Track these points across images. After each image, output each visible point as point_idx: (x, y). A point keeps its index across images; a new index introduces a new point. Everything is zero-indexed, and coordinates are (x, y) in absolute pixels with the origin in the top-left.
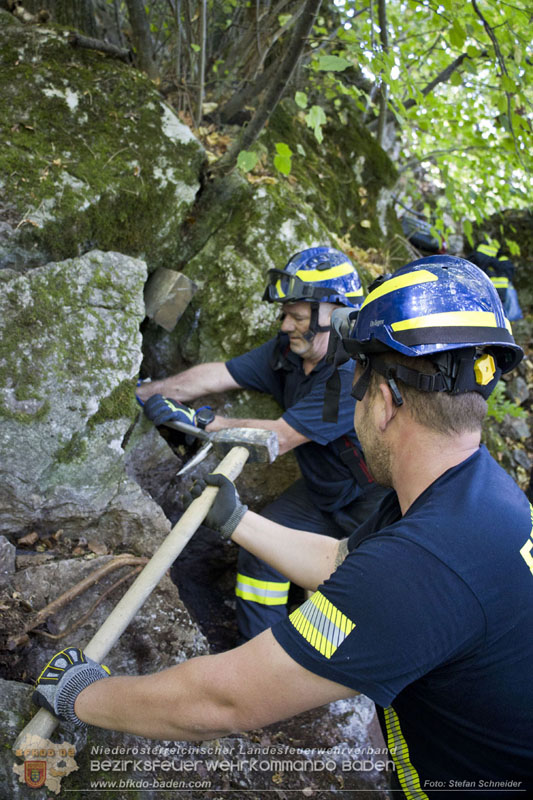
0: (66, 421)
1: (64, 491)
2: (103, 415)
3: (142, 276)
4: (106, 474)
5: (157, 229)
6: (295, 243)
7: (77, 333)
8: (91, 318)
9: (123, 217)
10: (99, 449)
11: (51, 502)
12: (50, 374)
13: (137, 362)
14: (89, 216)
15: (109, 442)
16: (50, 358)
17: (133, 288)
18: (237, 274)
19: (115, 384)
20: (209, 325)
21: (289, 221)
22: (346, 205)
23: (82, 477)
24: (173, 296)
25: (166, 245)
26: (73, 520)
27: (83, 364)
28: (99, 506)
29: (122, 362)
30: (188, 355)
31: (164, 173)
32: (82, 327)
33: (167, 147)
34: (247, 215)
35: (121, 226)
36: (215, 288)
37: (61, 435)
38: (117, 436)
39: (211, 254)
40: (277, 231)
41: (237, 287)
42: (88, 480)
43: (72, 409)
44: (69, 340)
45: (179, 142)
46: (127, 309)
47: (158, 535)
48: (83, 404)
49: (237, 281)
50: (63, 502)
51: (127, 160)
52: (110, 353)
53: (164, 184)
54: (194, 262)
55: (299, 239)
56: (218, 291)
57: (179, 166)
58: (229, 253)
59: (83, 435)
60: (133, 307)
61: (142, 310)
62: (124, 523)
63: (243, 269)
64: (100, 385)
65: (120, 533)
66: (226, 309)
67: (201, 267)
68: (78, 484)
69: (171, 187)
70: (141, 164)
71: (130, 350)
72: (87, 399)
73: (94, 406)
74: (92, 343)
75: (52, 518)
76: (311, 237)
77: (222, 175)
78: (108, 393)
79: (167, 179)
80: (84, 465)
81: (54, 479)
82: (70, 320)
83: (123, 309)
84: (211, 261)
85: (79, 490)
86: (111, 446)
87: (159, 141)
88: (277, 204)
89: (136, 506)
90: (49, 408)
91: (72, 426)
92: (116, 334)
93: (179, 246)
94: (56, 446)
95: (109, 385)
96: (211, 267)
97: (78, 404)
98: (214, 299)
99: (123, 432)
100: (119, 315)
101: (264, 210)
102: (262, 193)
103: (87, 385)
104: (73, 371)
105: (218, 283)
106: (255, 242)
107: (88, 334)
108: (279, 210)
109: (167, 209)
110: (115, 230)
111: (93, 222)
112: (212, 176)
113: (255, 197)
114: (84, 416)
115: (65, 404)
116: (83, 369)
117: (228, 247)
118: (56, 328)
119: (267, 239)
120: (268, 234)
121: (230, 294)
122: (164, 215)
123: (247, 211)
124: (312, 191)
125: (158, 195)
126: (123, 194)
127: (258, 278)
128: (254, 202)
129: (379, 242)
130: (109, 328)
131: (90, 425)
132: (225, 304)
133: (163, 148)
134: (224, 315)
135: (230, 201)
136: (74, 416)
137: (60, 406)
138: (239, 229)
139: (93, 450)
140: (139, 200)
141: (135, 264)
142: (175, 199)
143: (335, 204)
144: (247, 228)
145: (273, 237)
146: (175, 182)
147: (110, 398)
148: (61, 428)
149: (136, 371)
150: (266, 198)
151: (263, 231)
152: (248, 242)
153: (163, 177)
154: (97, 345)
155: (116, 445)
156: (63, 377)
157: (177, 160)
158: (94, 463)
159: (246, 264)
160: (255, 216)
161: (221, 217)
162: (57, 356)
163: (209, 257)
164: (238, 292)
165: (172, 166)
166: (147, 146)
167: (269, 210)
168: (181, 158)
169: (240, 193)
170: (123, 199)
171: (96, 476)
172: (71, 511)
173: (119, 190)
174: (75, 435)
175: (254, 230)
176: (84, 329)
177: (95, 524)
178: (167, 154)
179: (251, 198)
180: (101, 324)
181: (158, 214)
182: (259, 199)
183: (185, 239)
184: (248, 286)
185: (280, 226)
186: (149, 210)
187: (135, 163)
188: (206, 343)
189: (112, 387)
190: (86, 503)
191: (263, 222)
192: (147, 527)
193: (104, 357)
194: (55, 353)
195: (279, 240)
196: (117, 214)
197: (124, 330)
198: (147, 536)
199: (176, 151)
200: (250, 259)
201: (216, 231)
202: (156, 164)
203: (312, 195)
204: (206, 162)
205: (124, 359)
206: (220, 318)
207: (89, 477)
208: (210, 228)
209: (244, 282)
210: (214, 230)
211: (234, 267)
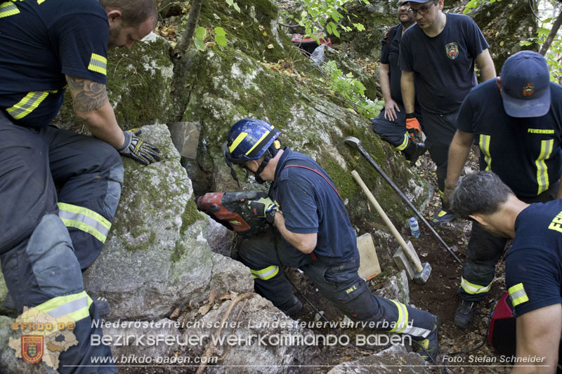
0: (168, 237)
1: (184, 277)
2: (186, 224)
3: (167, 133)
4: (202, 257)
5: (159, 101)
6: (243, 76)
7: (149, 183)
8: (152, 171)
9: (138, 102)
10: (192, 245)
11: (180, 287)
12: (145, 214)
13: (190, 185)
14: (120, 110)
15: (196, 238)
16: (141, 204)
17: (166, 142)
18: (219, 109)
19: (185, 203)
20: (213, 145)
21: (234, 64)
22: (255, 40)
23: (191, 264)
24: (188, 137)
25: (168, 109)
26: (195, 291)
27: (161, 200)
28: (207, 276)
29: (182, 189)
30: (207, 168)
31: (151, 65)
32: (150, 178)
33: (145, 48)
34: (208, 70)
35: (139, 108)
36: (208, 122)
37: (169, 247)
38: (198, 233)
39: (196, 103)
40: (230, 74)
41: (221, 117)
42: (194, 265)
43: (168, 229)
44: (147, 190)
45: (150, 42)
46: (169, 156)
47: (245, 278)
48: (173, 223)
49: (220, 113)
50: (186, 284)
51: (126, 66)
52: (173, 187)
53: (153, 72)
54: (188, 111)
55: (244, 73)
57: (157, 57)
58: (208, 98)
59: (180, 240)
60: (172, 154)
61: (178, 154)
62: (224, 280)
63: (220, 104)
64: (177, 207)
65: (224, 286)
66: (220, 132)
67: (193, 113)
68: (190, 270)
69: (158, 72)
70: (135, 66)
71: (183, 180)
72: (174, 219)
73: (179, 221)
74: (160, 185)
75: (184, 296)
76: (250, 69)
77: (184, 52)
78: (183, 211)
79: (154, 68)
80: (188, 257)
81: (176, 273)
82: (141, 177)
83: (167, 158)
84: (197, 107)
85: (192, 273)
86: (198, 240)
87: (139, 47)
88: (223, 57)
89: (227, 267)
90: (155, 234)
91: (173, 238)
92: (170, 174)
93: (174, 106)
94: (169, 254)
95: (182, 206)
96: (200, 111)
97: (171, 225)
98: (210, 129)
99: (201, 229)
100: (167, 162)
101: (217, 64)
102: (211, 54)
103: (169, 211)
104: (158, 207)
105: (209, 119)
106: (220, 86)
107: (155, 181)
108: (226, 60)
109: (160, 86)
110: (136, 112)
111: (123, 112)
112: (179, 56)
113: (208, 58)
114: (177, 229)
115: (163, 228)
116: (163, 203)
117: (204, 95)
118: (136, 186)
119: (226, 80)
120: (225, 77)
121: (218, 122)
122: (161, 91)
123: (207, 68)
124: (235, 40)
125: (153, 80)
126: (133, 89)
127: (231, 106)
128: (209, 61)
129: (283, 54)
130: (165, 172)
131: (182, 233)
132: (218, 129)
133: (143, 50)
134: (221, 136)
135: (194, 66)
136: (171, 232)
137: (160, 230)
138: (207, 81)
139: (190, 247)
140: (143, 88)
141: (160, 128)
142: (163, 79)
143: (250, 42)
144: (211, 78)
145: (229, 78)
146: (159, 68)
147: (186, 212)
148: (167, 242)
149: (191, 191)
150: (215, 56)
151: (222, 77)
152: (216, 87)
153: (151, 68)
154: (164, 186)
155: (201, 238)
156: (154, 213)
157: (154, 54)
158: (193, 254)
159: (220, 101)
160: (213, 70)
161: (192, 78)
162: (144, 202)
163: (196, 105)
164: (223, 119)
165: (153, 59)
166: (133, 52)
167: (220, 63)
168: (156, 52)
169: (197, 59)
170: (134, 91)
171: (198, 260)
172: (193, 287)
173: (130, 86)
174: (176, 243)
175: (215, 78)
176: (152, 179)
177: (208, 288)
178: (147, 53)
179: (206, 60)
180: (159, 171)
181: (158, 92)
182: (211, 58)
183: (175, 100)
184: (228, 113)
185: (230, 69)
186: (151, 91)
187: (131, 66)
188: (216, 156)
189: (184, 205)
190: (199, 278)
191: (219, 71)
192: (238, 276)
193: (170, 191)
194: (143, 201)
195: (233, 78)
196: (134, 102)
197: (174, 169)
198: (240, 281)
199: (151, 48)
200: (222, 97)
201: (193, 88)
202: (144, 62)
203: (236, 42)
204: (171, 48)
205: (182, 186)
206: (219, 139)
207: (194, 263)
208: (188, 87)
209: (224, 112)
210: (191, 88)
211: (214, 105)
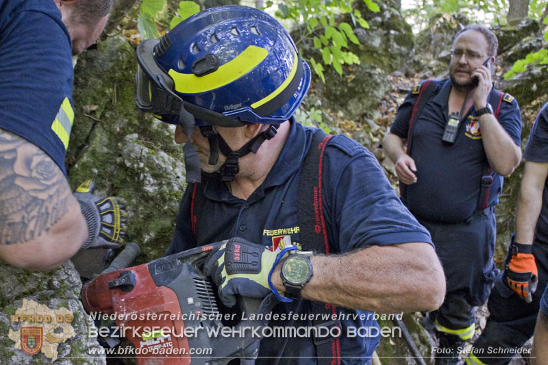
18: (155, 176)
39: (105, 150)
54: (84, 166)
56: (134, 201)
58: (135, 145)
63: (163, 166)
66: (152, 225)
67: (96, 171)
96: (110, 168)
105: (131, 191)
117: (129, 137)
121: (151, 203)
132: (148, 218)
135: (113, 70)
161: (104, 94)
163: (104, 155)
164: (164, 198)
169: (123, 57)
201: (103, 116)
208: (93, 112)
209: (169, 184)
210: (98, 115)
211: (150, 164)
